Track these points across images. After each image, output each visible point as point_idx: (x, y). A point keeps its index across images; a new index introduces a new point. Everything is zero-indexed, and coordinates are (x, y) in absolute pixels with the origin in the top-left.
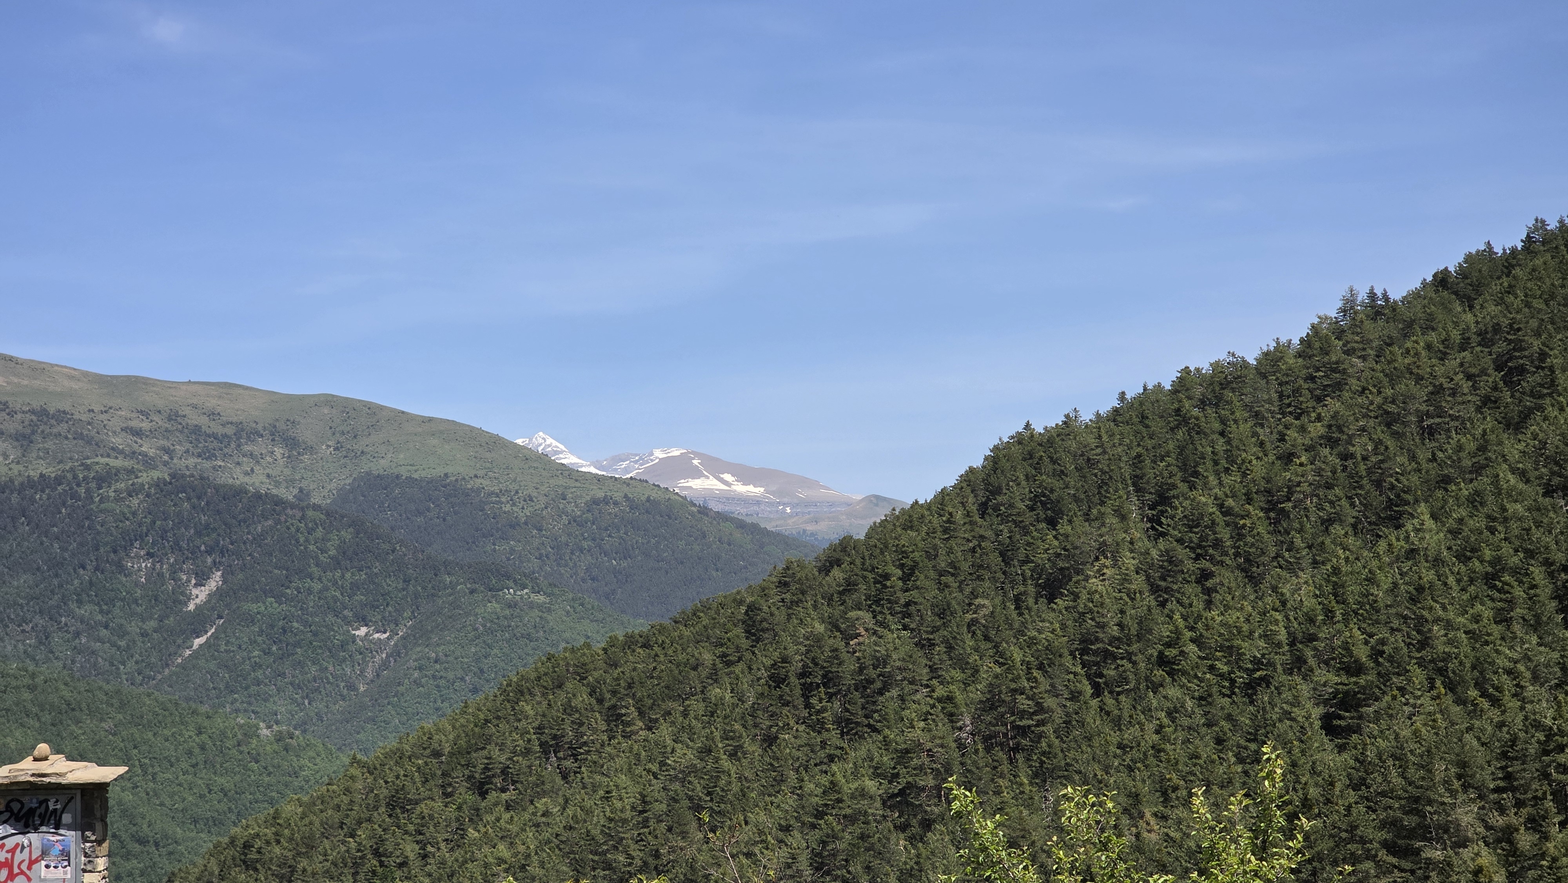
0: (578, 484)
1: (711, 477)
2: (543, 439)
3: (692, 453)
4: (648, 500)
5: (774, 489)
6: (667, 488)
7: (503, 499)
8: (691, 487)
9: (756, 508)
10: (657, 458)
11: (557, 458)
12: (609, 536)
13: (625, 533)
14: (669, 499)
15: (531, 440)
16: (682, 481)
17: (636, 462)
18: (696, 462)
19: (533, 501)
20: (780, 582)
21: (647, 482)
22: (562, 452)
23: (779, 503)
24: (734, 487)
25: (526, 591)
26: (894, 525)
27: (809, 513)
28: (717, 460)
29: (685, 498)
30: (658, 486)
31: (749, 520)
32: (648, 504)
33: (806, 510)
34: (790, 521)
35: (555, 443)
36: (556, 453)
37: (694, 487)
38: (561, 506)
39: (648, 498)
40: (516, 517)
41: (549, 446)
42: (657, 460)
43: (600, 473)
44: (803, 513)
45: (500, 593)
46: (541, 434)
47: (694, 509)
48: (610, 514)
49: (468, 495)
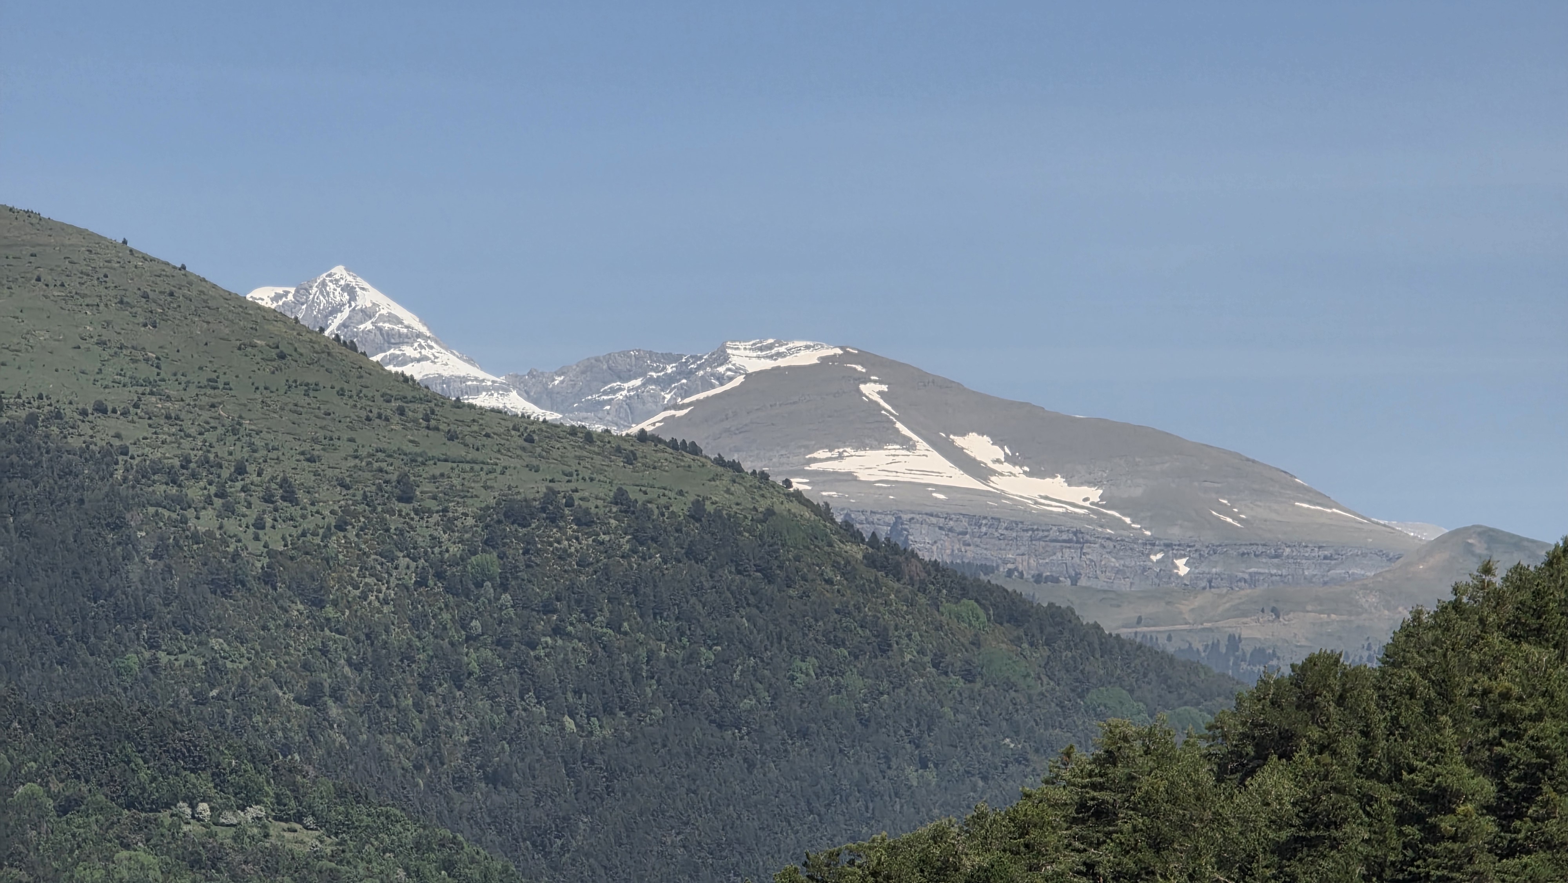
0: (455, 450)
1: (922, 445)
2: (350, 291)
3: (861, 357)
4: (697, 513)
5: (1138, 492)
6: (764, 476)
7: (194, 492)
8: (850, 477)
9: (1070, 555)
10: (737, 371)
11: (393, 359)
12: (557, 631)
13: (615, 625)
14: (770, 512)
15: (303, 290)
16: (821, 454)
17: (666, 382)
18: (871, 390)
19: (294, 501)
20: (1082, 806)
21: (694, 450)
22: (411, 337)
23: (1151, 544)
24: (998, 483)
25: (254, 811)
26: (1482, 621)
27: (1252, 581)
28: (946, 385)
29: (824, 512)
30: (736, 467)
31: (1043, 597)
32: (694, 528)
33: (1244, 570)
34: (1186, 607)
35: (387, 306)
36: (391, 339)
37: (863, 476)
38: (395, 522)
39: (698, 505)
40: (235, 557)
41: (367, 314)
42: (740, 380)
43: (536, 412)
44: (1233, 581)
45: (165, 816)
46: (339, 271)
47: (856, 552)
48: (564, 555)
49: (68, 472)
